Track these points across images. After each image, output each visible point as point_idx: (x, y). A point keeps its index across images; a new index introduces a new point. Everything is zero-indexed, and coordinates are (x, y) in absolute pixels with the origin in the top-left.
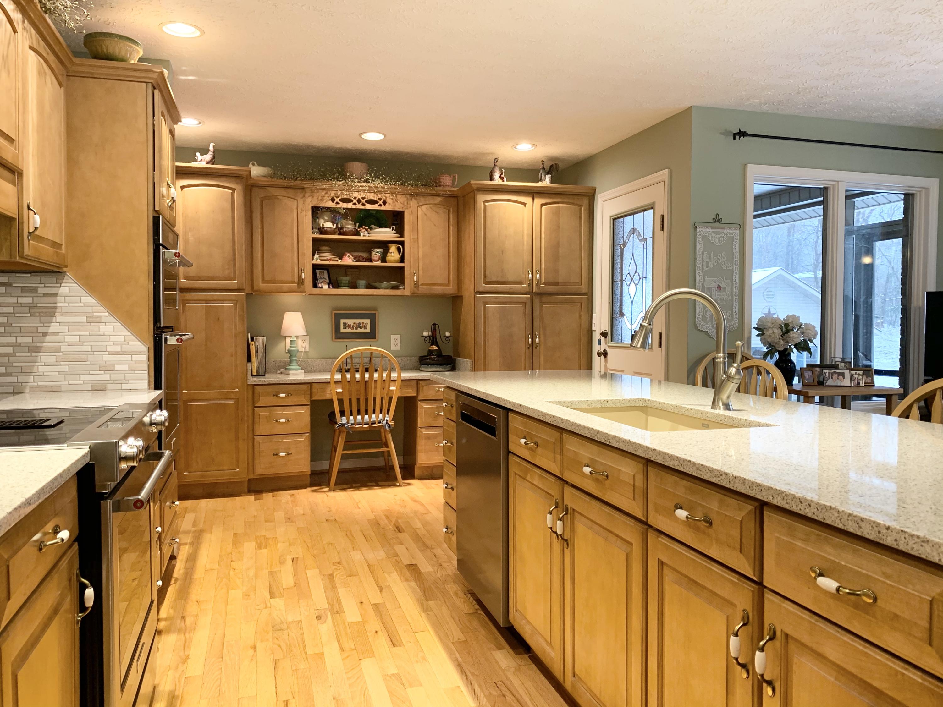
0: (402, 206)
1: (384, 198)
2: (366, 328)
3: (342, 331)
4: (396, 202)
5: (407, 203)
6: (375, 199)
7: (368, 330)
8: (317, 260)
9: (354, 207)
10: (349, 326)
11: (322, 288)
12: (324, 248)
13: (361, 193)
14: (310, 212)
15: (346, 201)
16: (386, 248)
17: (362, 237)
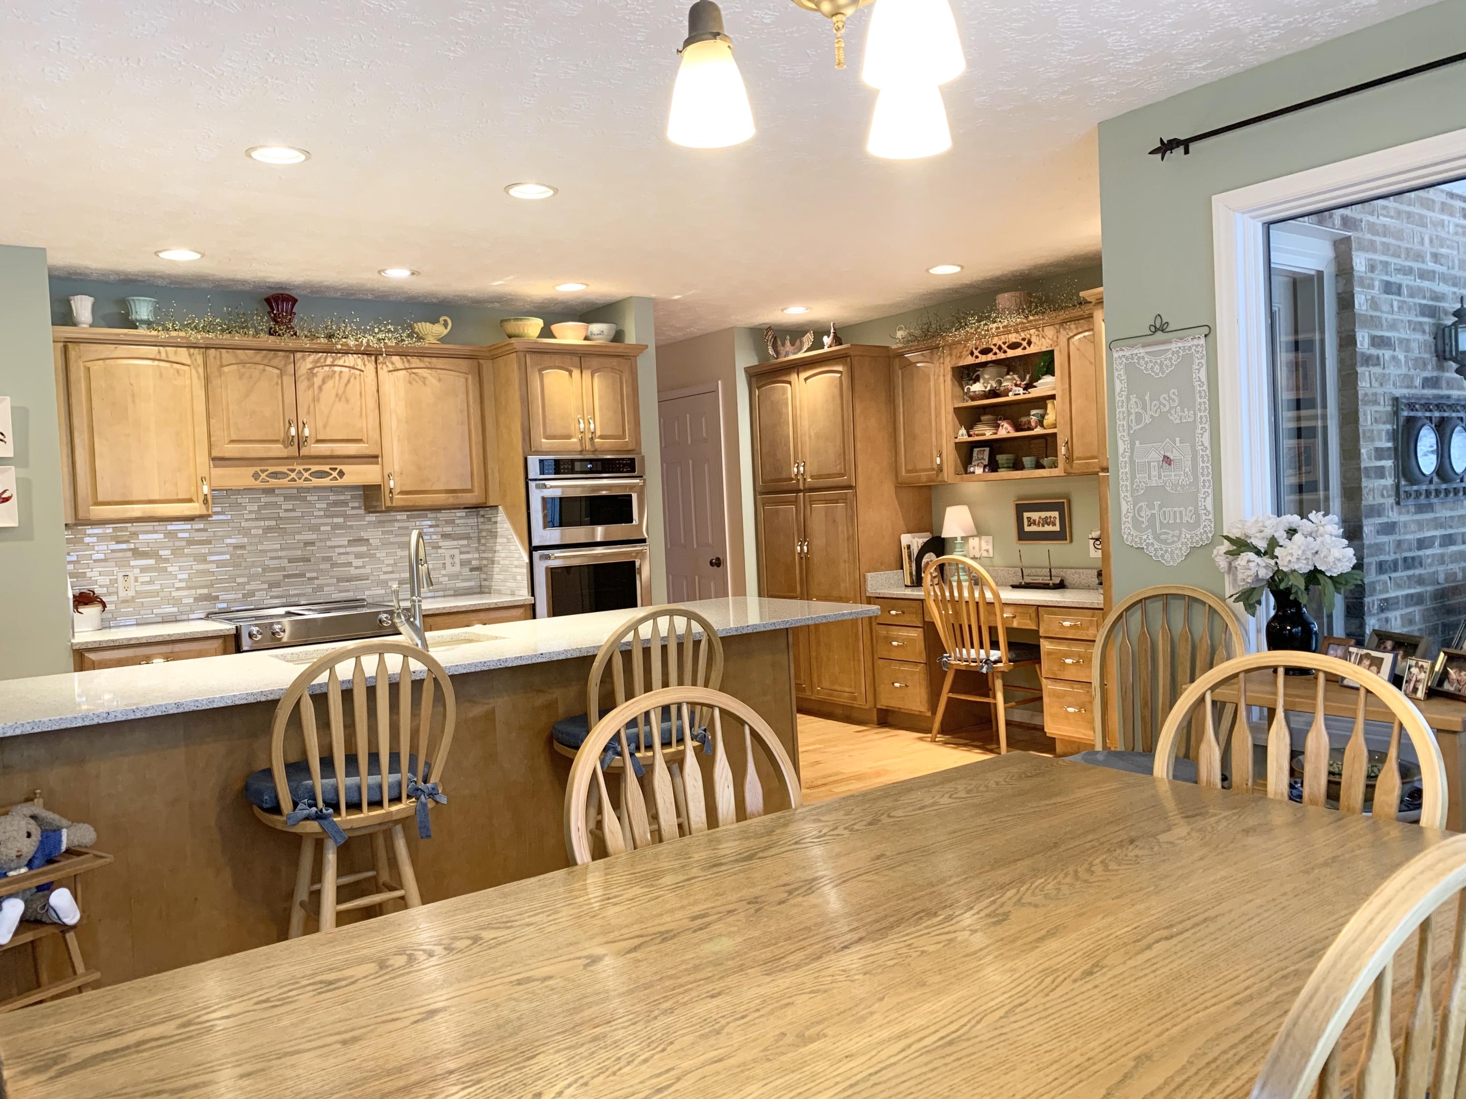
0: (1050, 342)
1: (1029, 336)
2: (1054, 525)
3: (1027, 529)
4: (1043, 339)
5: (1057, 338)
6: (1018, 341)
7: (1057, 528)
8: (963, 435)
9: (994, 358)
10: (1034, 523)
11: (974, 473)
12: (984, 418)
13: (1002, 337)
14: (949, 377)
15: (986, 351)
16: (1045, 408)
17: (1011, 397)
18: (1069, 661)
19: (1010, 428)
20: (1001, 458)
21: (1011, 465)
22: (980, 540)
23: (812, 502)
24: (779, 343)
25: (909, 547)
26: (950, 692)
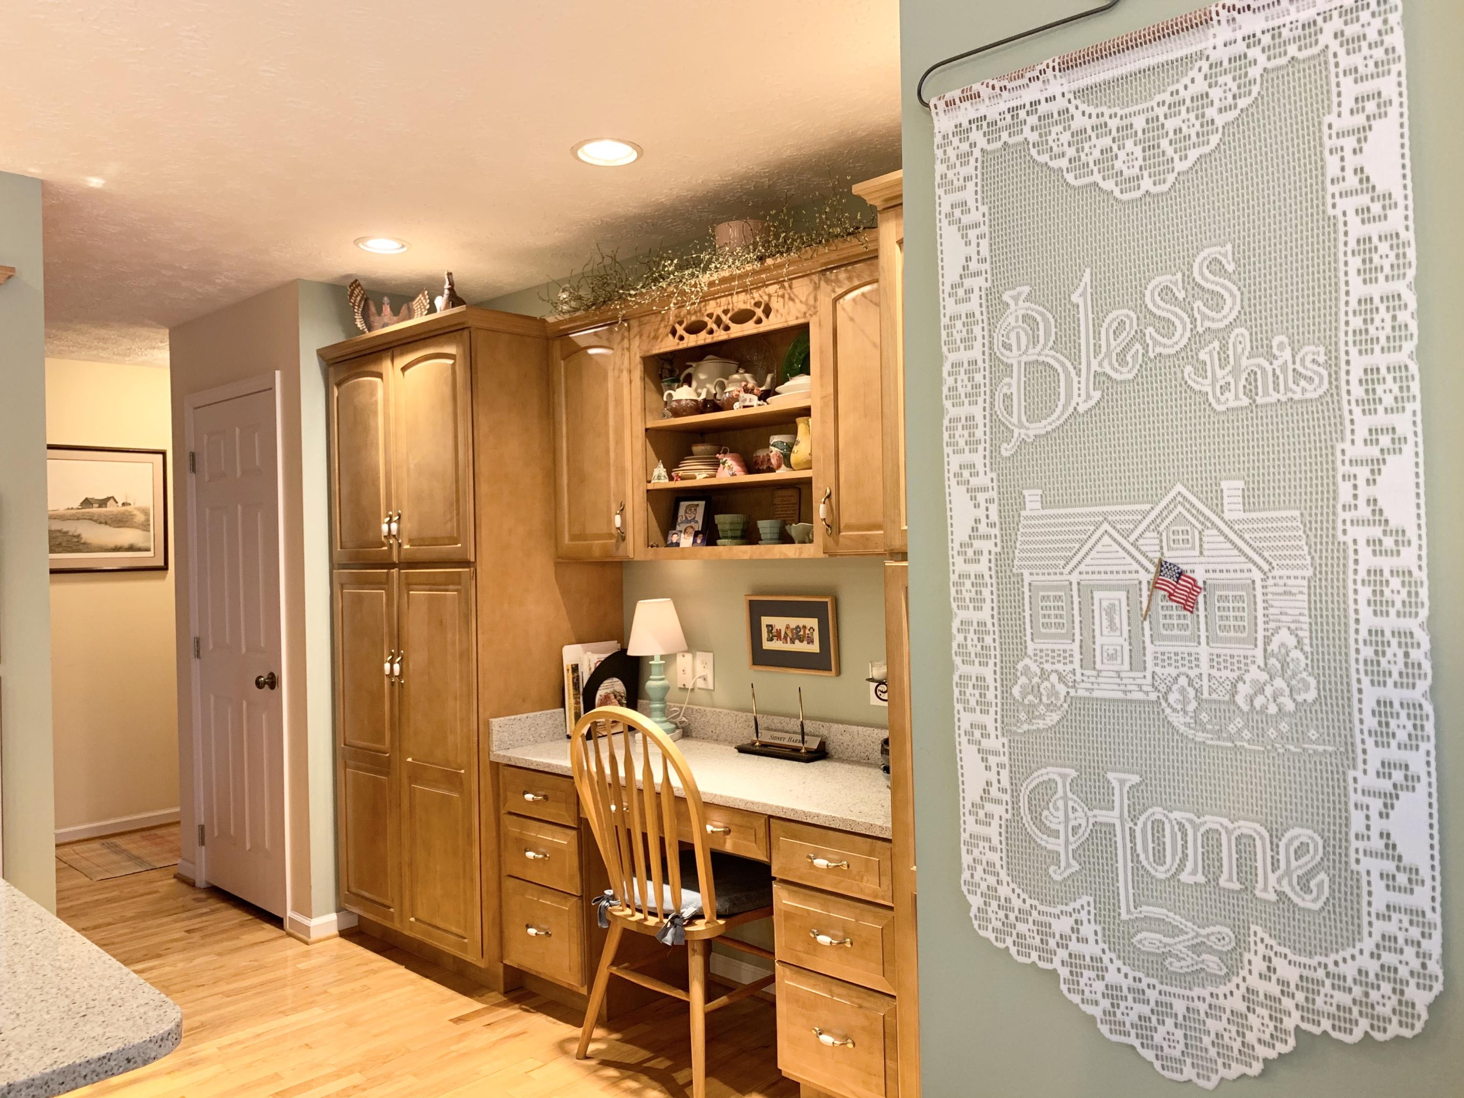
0: (803, 308)
1: (766, 298)
2: (811, 641)
3: (766, 646)
4: (791, 303)
5: (816, 299)
6: (749, 307)
7: (815, 648)
8: (660, 478)
9: (712, 338)
10: (778, 635)
11: (677, 544)
12: (697, 449)
13: (723, 300)
14: (638, 373)
15: (695, 328)
16: (795, 432)
17: (737, 411)
18: (824, 939)
19: (736, 468)
20: (723, 520)
21: (739, 533)
22: (694, 657)
23: (409, 585)
24: (373, 309)
25: (575, 668)
26: (613, 964)
